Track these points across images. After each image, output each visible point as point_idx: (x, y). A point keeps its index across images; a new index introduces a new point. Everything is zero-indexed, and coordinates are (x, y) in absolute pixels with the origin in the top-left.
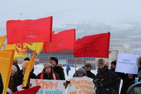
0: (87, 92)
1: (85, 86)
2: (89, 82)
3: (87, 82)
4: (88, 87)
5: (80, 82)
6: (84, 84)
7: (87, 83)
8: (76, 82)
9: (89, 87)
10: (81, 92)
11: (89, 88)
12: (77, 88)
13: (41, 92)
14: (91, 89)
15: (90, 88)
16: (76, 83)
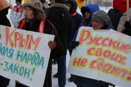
0: (107, 68)
1: (107, 54)
2: (121, 45)
3: (116, 44)
4: (115, 57)
5: (100, 42)
6: (105, 49)
7: (114, 47)
8: (91, 38)
9: (118, 56)
10: (95, 65)
11: (115, 59)
12: (89, 52)
13: (11, 51)
14: (120, 61)
15: (119, 59)
16: (92, 41)
